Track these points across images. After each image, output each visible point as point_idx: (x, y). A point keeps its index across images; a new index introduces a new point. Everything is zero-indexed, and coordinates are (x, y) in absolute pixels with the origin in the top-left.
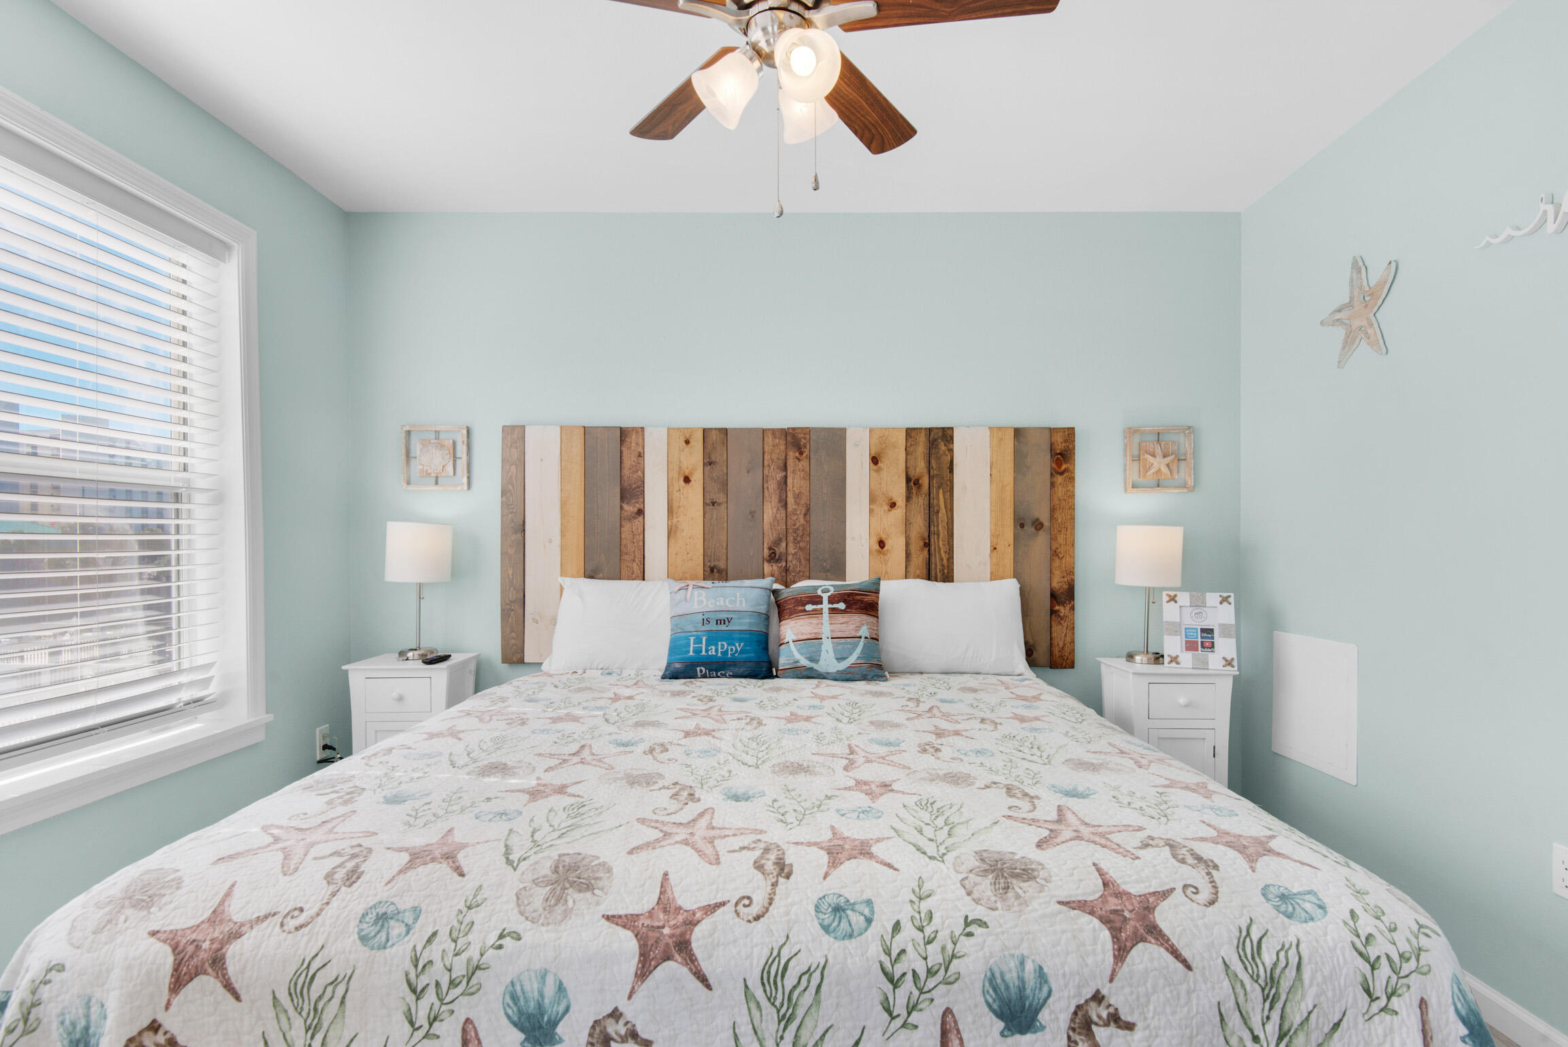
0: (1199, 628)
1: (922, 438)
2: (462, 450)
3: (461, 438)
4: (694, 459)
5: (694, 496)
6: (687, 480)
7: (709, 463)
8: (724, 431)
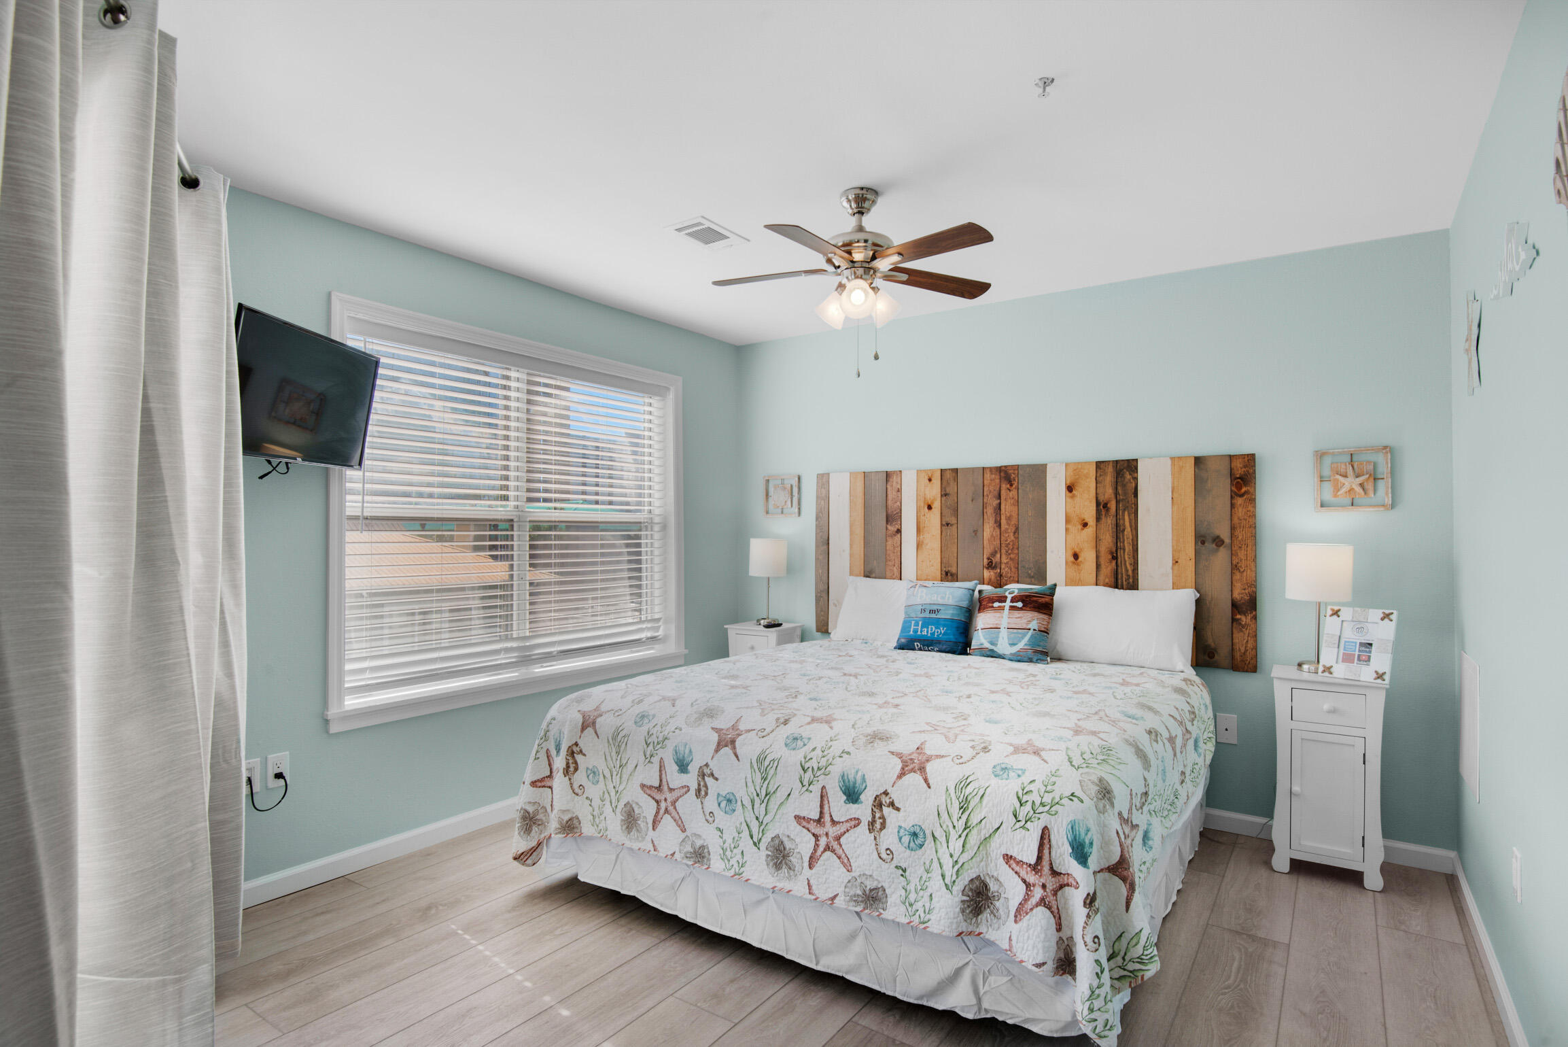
0: (1358, 642)
1: (1110, 469)
2: (795, 490)
3: (795, 482)
4: (934, 491)
5: (934, 519)
6: (930, 507)
7: (944, 495)
8: (956, 471)
